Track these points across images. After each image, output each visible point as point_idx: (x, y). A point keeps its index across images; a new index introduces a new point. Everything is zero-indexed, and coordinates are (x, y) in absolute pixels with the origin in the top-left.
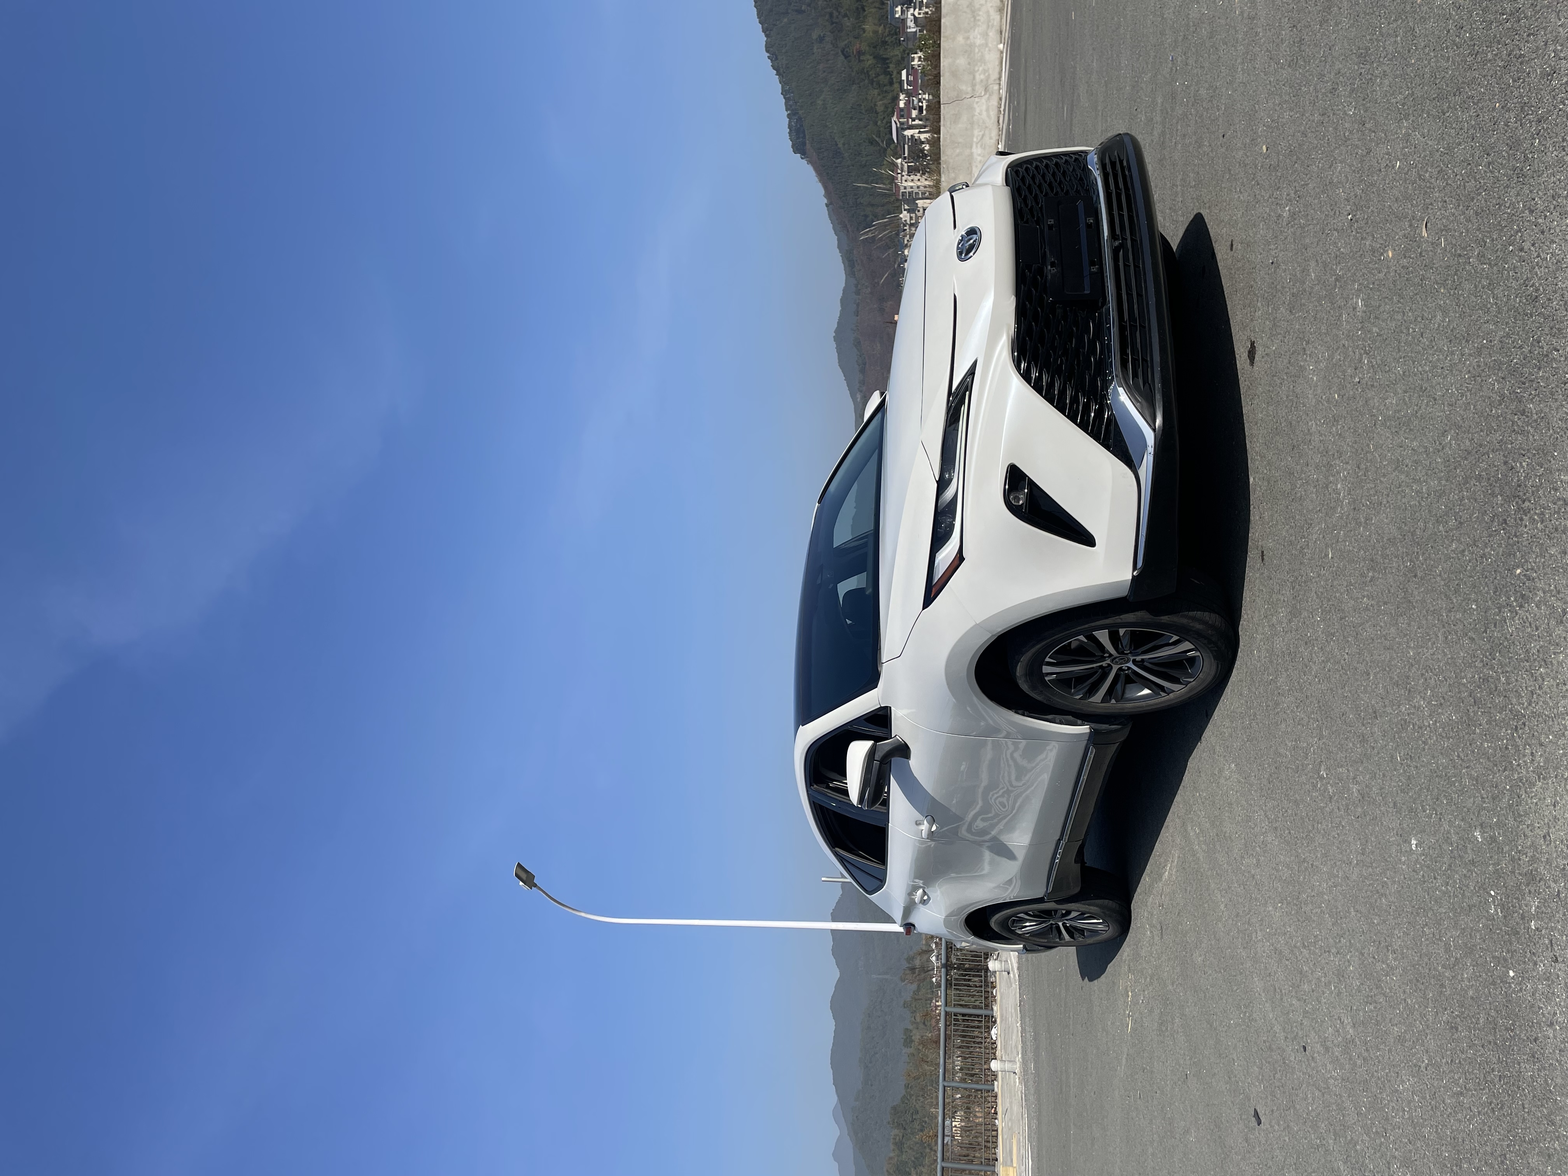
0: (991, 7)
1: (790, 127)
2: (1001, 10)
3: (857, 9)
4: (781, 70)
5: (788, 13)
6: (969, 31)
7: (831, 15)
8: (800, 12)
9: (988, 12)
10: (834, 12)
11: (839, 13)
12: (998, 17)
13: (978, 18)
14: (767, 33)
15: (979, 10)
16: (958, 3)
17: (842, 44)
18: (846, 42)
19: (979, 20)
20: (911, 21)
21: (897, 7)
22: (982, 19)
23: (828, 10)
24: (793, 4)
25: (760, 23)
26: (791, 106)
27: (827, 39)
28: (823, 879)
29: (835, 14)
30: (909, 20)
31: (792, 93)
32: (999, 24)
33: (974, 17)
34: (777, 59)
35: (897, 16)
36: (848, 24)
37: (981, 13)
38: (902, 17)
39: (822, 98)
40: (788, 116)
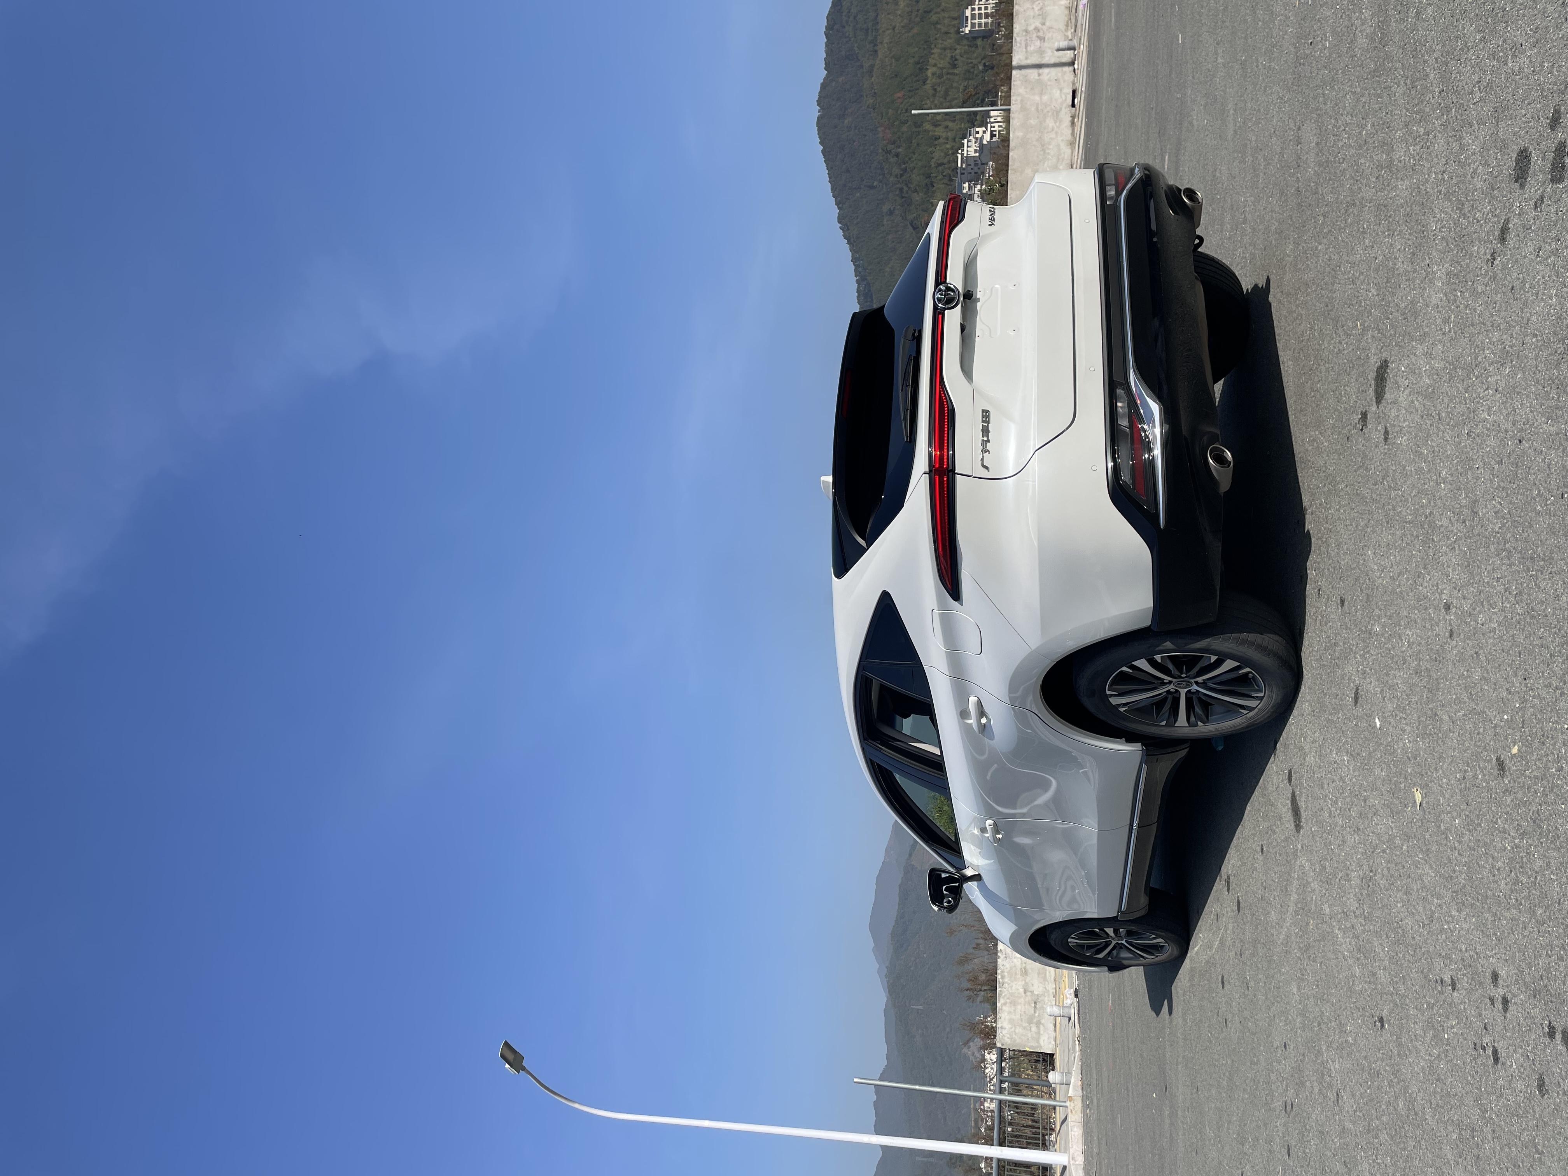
0: (1062, 140)
1: (858, 291)
2: (1072, 144)
3: (926, 185)
4: (852, 240)
5: (860, 188)
6: (1038, 164)
7: (901, 190)
8: (872, 187)
9: (1058, 146)
10: (904, 187)
11: (909, 188)
12: (1069, 151)
13: (1047, 151)
14: (840, 205)
15: (1049, 143)
16: (1027, 137)
17: (910, 217)
18: (915, 215)
19: (1048, 153)
20: (978, 196)
21: (964, 183)
22: (1052, 153)
23: (899, 186)
24: (865, 181)
25: (833, 197)
26: (860, 273)
27: (897, 212)
28: (856, 1080)
29: (905, 189)
30: (976, 196)
31: (862, 260)
32: (1070, 158)
33: (1043, 150)
34: (848, 229)
35: (965, 191)
36: (917, 199)
37: (1051, 147)
38: (969, 193)
39: (889, 266)
40: (857, 281)
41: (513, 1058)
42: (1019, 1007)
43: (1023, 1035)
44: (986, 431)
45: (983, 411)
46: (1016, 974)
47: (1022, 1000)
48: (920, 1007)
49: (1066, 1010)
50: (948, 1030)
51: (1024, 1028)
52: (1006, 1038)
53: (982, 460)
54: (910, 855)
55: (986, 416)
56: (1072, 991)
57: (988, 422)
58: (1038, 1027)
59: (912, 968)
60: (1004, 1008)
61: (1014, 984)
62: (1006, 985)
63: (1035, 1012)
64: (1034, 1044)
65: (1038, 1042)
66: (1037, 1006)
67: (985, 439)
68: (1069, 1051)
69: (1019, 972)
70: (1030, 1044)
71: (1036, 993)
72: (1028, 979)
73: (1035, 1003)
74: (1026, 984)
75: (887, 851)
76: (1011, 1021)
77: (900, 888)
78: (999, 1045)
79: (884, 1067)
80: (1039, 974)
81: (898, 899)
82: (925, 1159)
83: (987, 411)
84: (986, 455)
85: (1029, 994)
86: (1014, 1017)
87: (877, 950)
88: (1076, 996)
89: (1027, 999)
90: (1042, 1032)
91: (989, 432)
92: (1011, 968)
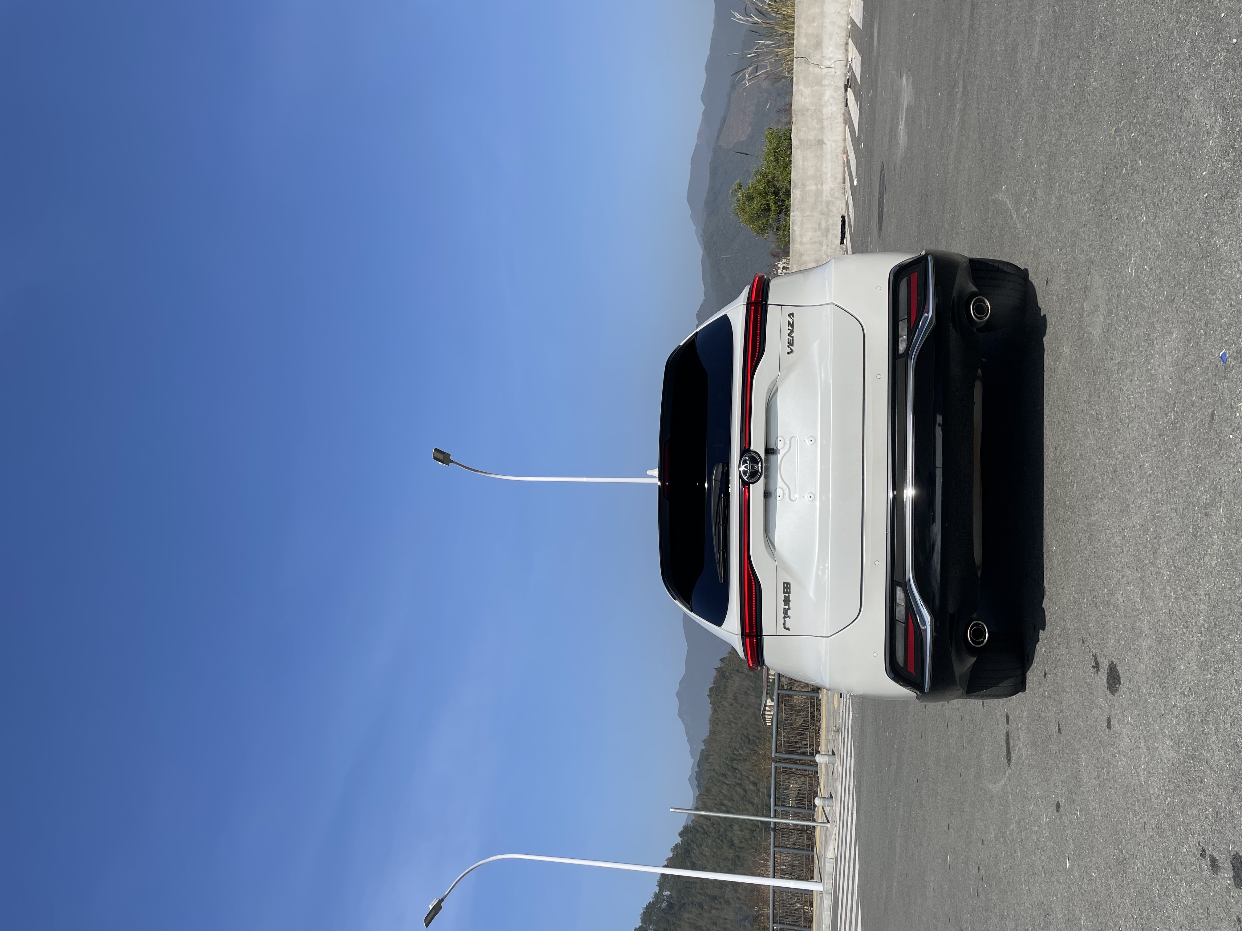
41: (443, 457)
44: (787, 601)
45: (784, 583)
48: (727, 256)
50: (749, 270)
53: (784, 624)
54: (718, 137)
55: (787, 587)
57: (789, 593)
59: (721, 228)
67: (787, 607)
75: (699, 136)
79: (702, 301)
81: (709, 174)
83: (789, 584)
84: (787, 619)
87: (693, 216)
91: (789, 601)
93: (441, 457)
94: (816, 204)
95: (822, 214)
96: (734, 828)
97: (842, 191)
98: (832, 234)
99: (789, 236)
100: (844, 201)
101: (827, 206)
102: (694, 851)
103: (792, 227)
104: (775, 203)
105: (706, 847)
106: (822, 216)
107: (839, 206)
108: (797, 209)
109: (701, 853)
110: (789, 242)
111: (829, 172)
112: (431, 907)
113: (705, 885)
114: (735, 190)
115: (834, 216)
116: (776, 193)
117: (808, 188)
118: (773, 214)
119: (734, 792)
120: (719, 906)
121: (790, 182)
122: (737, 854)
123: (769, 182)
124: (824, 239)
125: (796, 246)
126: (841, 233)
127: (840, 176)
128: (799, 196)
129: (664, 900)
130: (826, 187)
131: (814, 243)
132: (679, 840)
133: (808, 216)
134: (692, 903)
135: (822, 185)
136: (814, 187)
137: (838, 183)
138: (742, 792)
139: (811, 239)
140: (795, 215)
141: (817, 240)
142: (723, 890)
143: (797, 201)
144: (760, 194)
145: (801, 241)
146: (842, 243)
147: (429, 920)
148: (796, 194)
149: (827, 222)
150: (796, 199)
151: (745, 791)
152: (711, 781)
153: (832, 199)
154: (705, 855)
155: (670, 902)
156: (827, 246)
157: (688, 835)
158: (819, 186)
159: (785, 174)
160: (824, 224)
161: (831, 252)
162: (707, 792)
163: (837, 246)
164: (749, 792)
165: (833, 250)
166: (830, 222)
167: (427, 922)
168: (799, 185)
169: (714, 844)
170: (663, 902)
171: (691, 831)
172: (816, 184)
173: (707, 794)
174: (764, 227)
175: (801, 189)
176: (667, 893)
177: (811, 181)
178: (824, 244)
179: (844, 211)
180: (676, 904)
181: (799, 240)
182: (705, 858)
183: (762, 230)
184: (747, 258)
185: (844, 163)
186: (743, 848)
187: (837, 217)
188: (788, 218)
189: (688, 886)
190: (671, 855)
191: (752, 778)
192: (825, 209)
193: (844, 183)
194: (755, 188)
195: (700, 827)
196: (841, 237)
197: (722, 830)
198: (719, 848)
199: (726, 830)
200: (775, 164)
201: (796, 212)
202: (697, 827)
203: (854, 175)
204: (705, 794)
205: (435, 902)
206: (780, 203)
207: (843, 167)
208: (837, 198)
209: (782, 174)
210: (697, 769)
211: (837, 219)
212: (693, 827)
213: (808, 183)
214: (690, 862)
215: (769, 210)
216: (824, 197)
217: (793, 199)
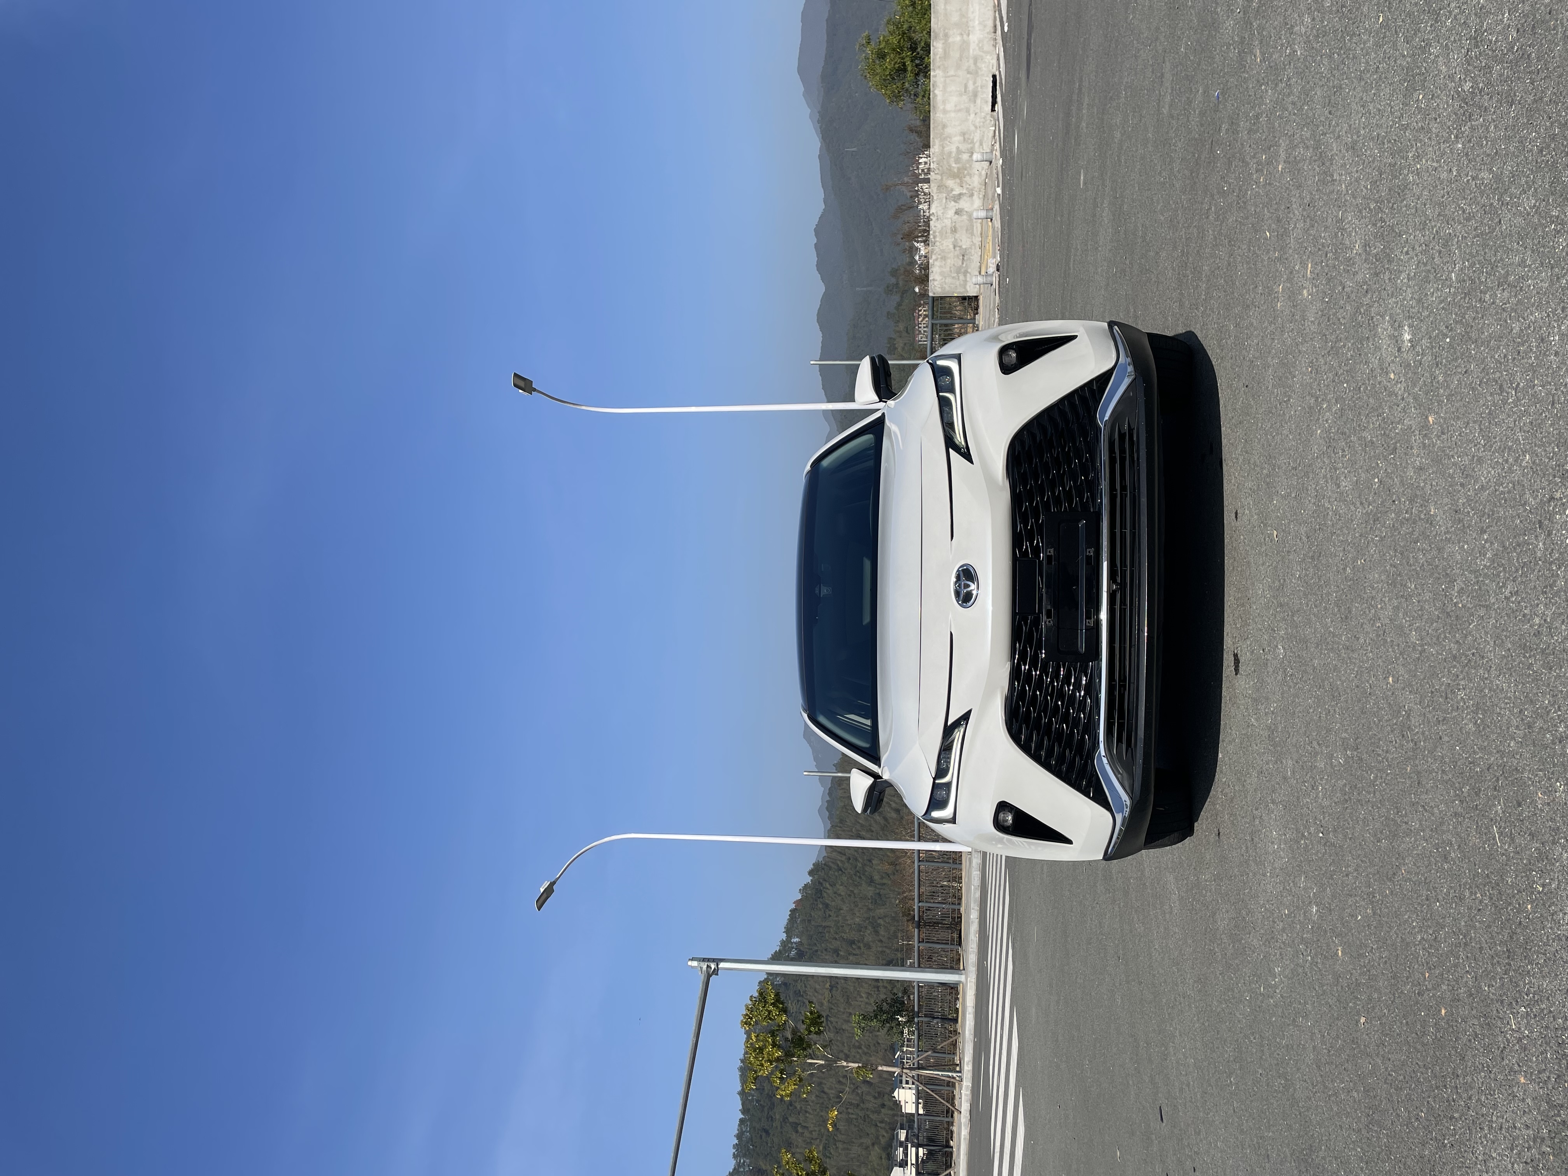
28: (812, 362)
41: (524, 384)
42: (949, 261)
43: (951, 284)
46: (946, 233)
47: (951, 255)
48: (853, 149)
49: (989, 279)
51: (953, 278)
52: (937, 288)
56: (995, 266)
58: (965, 276)
59: (844, 110)
60: (936, 263)
61: (944, 242)
62: (937, 244)
63: (963, 264)
64: (962, 290)
65: (965, 288)
66: (965, 258)
68: (990, 310)
69: (949, 231)
70: (958, 290)
71: (964, 247)
72: (957, 235)
73: (963, 256)
74: (956, 240)
76: (942, 273)
77: (827, 23)
78: (931, 294)
80: (967, 230)
81: (825, 33)
82: (865, 289)
85: (957, 248)
86: (944, 270)
87: (807, 93)
88: (998, 270)
89: (956, 254)
90: (968, 279)
92: (942, 228)
93: (522, 384)
94: (961, 60)
95: (969, 73)
96: (874, 862)
97: (992, 42)
98: (982, 99)
99: (929, 104)
100: (995, 57)
101: (975, 63)
102: (827, 891)
103: (933, 91)
104: (912, 61)
105: (841, 885)
106: (969, 76)
107: (990, 62)
108: (939, 67)
109: (835, 893)
110: (929, 112)
111: (977, 18)
112: (542, 890)
113: (841, 928)
114: (863, 45)
115: (983, 75)
116: (913, 49)
117: (951, 40)
118: (910, 76)
119: (873, 822)
120: (857, 952)
121: (929, 33)
122: (878, 891)
123: (904, 33)
124: (972, 105)
125: (938, 115)
126: (992, 97)
127: (990, 23)
128: (940, 50)
129: (793, 948)
130: (974, 38)
131: (960, 110)
132: (809, 879)
133: (952, 76)
134: (826, 950)
135: (968, 35)
136: (958, 38)
137: (988, 33)
138: (882, 822)
139: (956, 106)
140: (937, 75)
141: (962, 107)
142: (862, 933)
143: (938, 57)
144: (894, 50)
145: (944, 109)
146: (993, 110)
147: (541, 901)
148: (937, 48)
149: (974, 83)
150: (937, 54)
151: (886, 819)
152: (844, 810)
153: (981, 53)
154: (840, 895)
155: (800, 950)
156: (976, 114)
157: (820, 873)
158: (965, 36)
159: (924, 22)
160: (971, 87)
161: (980, 122)
162: (841, 823)
163: (987, 114)
164: (891, 821)
165: (983, 120)
166: (979, 83)
167: (539, 905)
168: (941, 35)
169: (851, 881)
170: (791, 951)
171: (823, 869)
172: (961, 34)
173: (841, 825)
174: (899, 92)
175: (943, 41)
176: (796, 940)
177: (955, 30)
178: (971, 111)
179: (995, 69)
180: (807, 952)
181: (941, 107)
182: (841, 898)
183: (896, 97)
184: (878, 150)
185: (994, 7)
186: (884, 884)
187: (987, 76)
188: (928, 81)
189: (820, 931)
190: (800, 897)
191: (893, 805)
192: (973, 67)
193: (995, 32)
194: (887, 42)
195: (833, 863)
196: (992, 103)
197: (859, 865)
198: (856, 885)
199: (864, 865)
200: (911, 9)
201: (937, 72)
202: (830, 864)
203: (1005, 19)
204: (839, 825)
205: (546, 884)
206: (917, 62)
207: (993, 12)
208: (987, 53)
209: (920, 22)
210: (828, 799)
211: (987, 79)
212: (825, 864)
213: (951, 32)
214: (823, 904)
215: (905, 70)
216: (971, 51)
217: (934, 54)
